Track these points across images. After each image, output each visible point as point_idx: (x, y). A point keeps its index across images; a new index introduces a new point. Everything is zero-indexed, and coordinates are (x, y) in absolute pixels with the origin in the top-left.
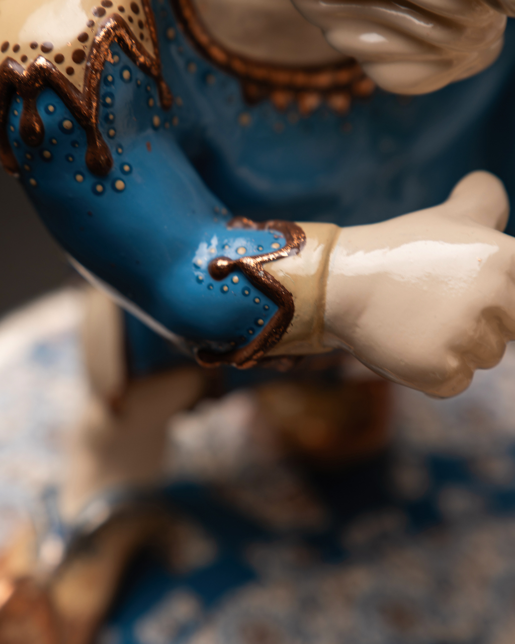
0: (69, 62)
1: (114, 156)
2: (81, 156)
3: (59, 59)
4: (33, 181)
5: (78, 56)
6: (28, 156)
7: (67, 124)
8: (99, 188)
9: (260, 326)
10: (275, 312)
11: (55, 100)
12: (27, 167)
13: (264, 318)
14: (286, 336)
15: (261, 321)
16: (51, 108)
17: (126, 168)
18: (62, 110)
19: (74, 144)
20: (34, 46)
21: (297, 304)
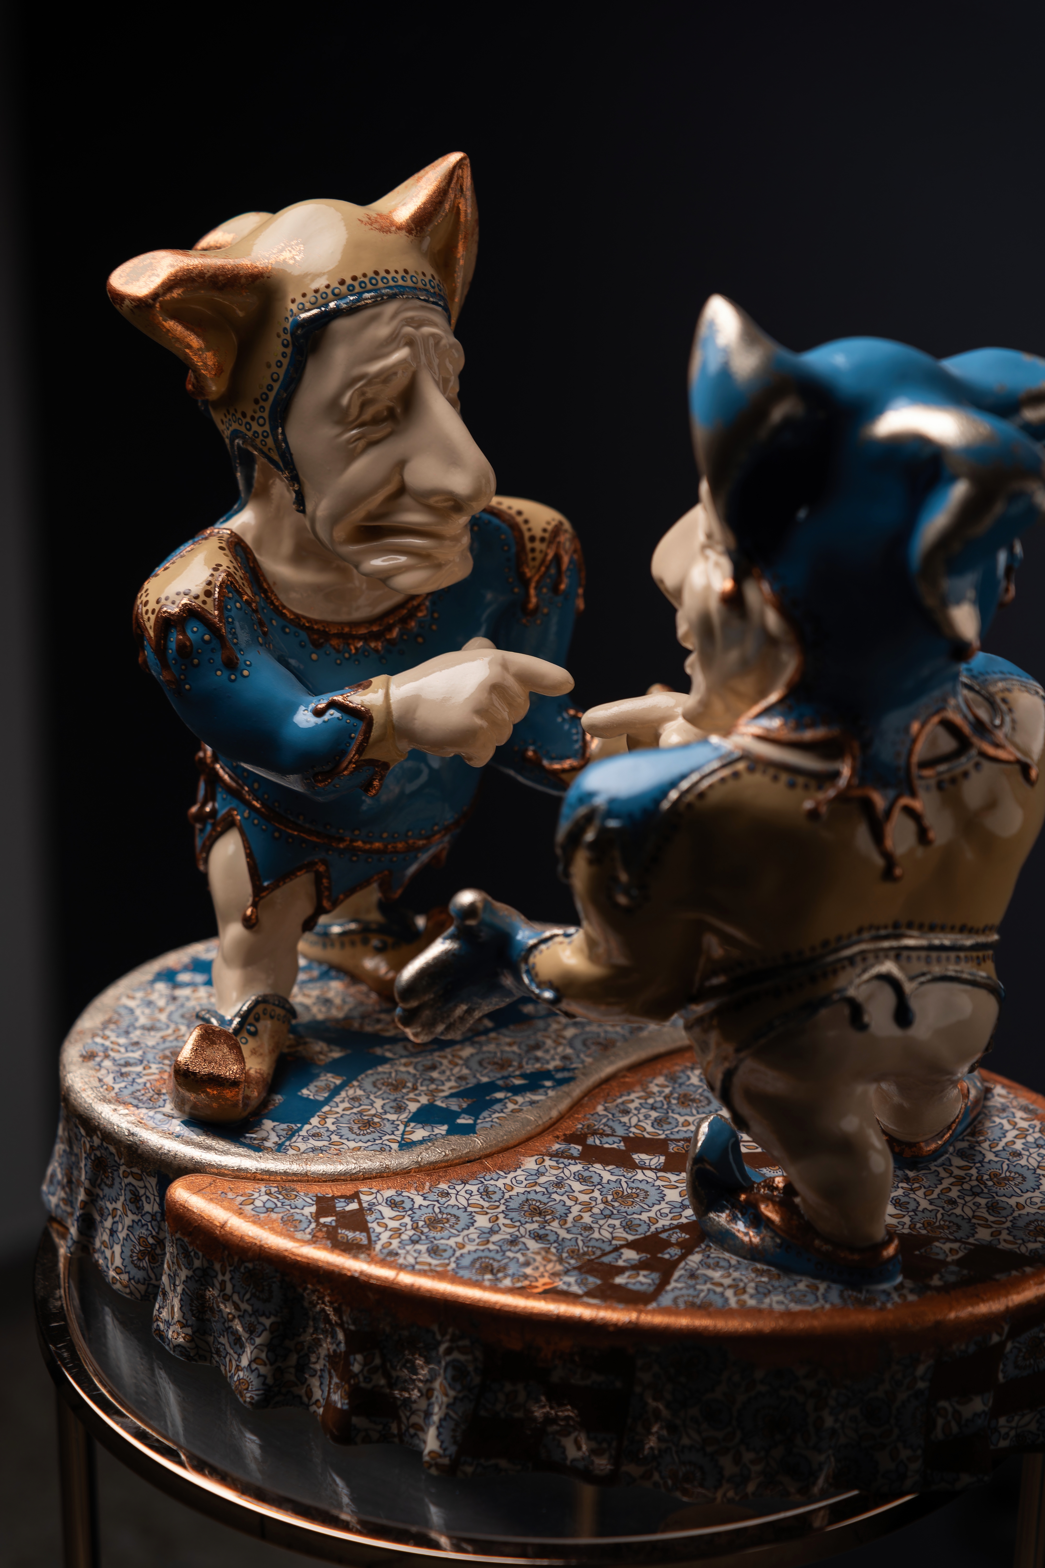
0: (203, 597)
1: (239, 656)
2: (218, 658)
3: (197, 597)
4: (187, 687)
5: (208, 594)
6: (183, 667)
7: (207, 637)
8: (233, 677)
9: (353, 738)
10: (361, 726)
11: (198, 623)
12: (182, 677)
13: (355, 732)
14: (371, 740)
15: (353, 735)
16: (195, 629)
17: (248, 663)
18: (202, 629)
19: (213, 650)
20: (178, 594)
21: (374, 715)
